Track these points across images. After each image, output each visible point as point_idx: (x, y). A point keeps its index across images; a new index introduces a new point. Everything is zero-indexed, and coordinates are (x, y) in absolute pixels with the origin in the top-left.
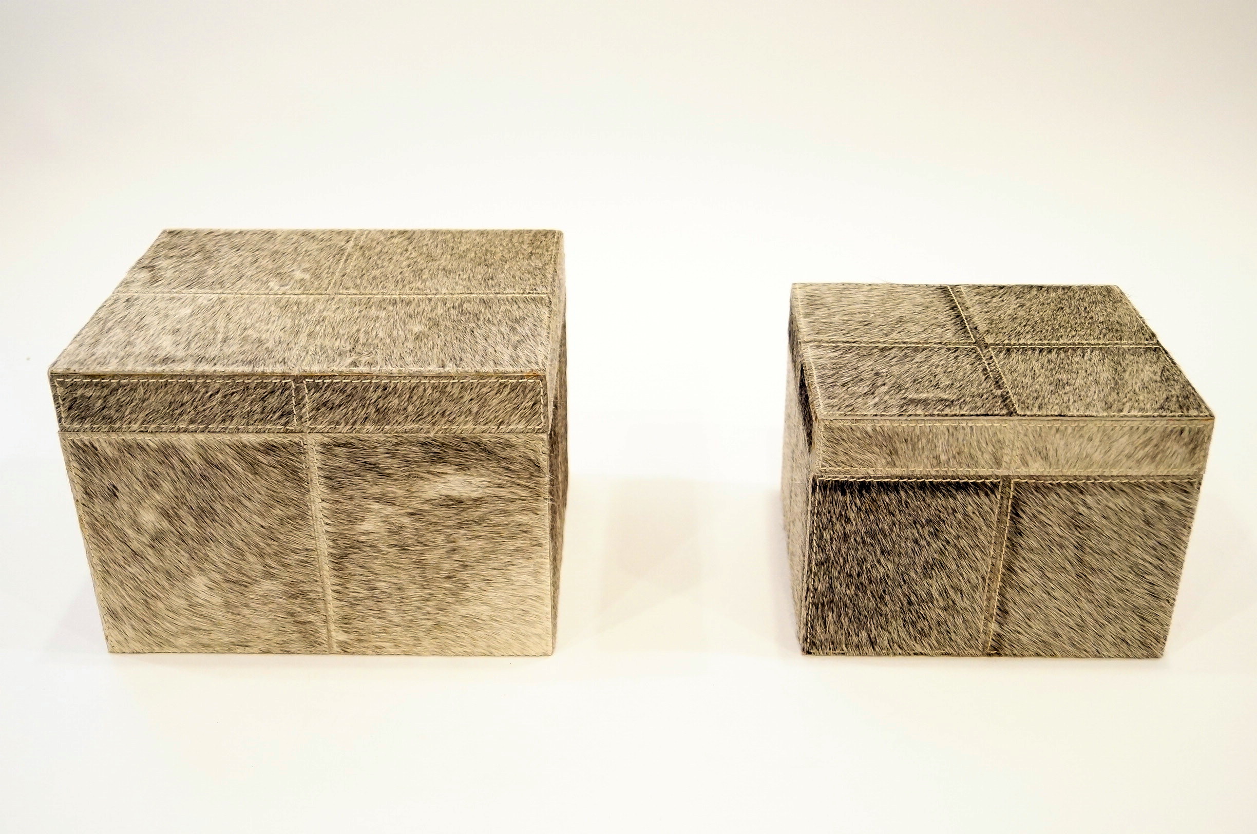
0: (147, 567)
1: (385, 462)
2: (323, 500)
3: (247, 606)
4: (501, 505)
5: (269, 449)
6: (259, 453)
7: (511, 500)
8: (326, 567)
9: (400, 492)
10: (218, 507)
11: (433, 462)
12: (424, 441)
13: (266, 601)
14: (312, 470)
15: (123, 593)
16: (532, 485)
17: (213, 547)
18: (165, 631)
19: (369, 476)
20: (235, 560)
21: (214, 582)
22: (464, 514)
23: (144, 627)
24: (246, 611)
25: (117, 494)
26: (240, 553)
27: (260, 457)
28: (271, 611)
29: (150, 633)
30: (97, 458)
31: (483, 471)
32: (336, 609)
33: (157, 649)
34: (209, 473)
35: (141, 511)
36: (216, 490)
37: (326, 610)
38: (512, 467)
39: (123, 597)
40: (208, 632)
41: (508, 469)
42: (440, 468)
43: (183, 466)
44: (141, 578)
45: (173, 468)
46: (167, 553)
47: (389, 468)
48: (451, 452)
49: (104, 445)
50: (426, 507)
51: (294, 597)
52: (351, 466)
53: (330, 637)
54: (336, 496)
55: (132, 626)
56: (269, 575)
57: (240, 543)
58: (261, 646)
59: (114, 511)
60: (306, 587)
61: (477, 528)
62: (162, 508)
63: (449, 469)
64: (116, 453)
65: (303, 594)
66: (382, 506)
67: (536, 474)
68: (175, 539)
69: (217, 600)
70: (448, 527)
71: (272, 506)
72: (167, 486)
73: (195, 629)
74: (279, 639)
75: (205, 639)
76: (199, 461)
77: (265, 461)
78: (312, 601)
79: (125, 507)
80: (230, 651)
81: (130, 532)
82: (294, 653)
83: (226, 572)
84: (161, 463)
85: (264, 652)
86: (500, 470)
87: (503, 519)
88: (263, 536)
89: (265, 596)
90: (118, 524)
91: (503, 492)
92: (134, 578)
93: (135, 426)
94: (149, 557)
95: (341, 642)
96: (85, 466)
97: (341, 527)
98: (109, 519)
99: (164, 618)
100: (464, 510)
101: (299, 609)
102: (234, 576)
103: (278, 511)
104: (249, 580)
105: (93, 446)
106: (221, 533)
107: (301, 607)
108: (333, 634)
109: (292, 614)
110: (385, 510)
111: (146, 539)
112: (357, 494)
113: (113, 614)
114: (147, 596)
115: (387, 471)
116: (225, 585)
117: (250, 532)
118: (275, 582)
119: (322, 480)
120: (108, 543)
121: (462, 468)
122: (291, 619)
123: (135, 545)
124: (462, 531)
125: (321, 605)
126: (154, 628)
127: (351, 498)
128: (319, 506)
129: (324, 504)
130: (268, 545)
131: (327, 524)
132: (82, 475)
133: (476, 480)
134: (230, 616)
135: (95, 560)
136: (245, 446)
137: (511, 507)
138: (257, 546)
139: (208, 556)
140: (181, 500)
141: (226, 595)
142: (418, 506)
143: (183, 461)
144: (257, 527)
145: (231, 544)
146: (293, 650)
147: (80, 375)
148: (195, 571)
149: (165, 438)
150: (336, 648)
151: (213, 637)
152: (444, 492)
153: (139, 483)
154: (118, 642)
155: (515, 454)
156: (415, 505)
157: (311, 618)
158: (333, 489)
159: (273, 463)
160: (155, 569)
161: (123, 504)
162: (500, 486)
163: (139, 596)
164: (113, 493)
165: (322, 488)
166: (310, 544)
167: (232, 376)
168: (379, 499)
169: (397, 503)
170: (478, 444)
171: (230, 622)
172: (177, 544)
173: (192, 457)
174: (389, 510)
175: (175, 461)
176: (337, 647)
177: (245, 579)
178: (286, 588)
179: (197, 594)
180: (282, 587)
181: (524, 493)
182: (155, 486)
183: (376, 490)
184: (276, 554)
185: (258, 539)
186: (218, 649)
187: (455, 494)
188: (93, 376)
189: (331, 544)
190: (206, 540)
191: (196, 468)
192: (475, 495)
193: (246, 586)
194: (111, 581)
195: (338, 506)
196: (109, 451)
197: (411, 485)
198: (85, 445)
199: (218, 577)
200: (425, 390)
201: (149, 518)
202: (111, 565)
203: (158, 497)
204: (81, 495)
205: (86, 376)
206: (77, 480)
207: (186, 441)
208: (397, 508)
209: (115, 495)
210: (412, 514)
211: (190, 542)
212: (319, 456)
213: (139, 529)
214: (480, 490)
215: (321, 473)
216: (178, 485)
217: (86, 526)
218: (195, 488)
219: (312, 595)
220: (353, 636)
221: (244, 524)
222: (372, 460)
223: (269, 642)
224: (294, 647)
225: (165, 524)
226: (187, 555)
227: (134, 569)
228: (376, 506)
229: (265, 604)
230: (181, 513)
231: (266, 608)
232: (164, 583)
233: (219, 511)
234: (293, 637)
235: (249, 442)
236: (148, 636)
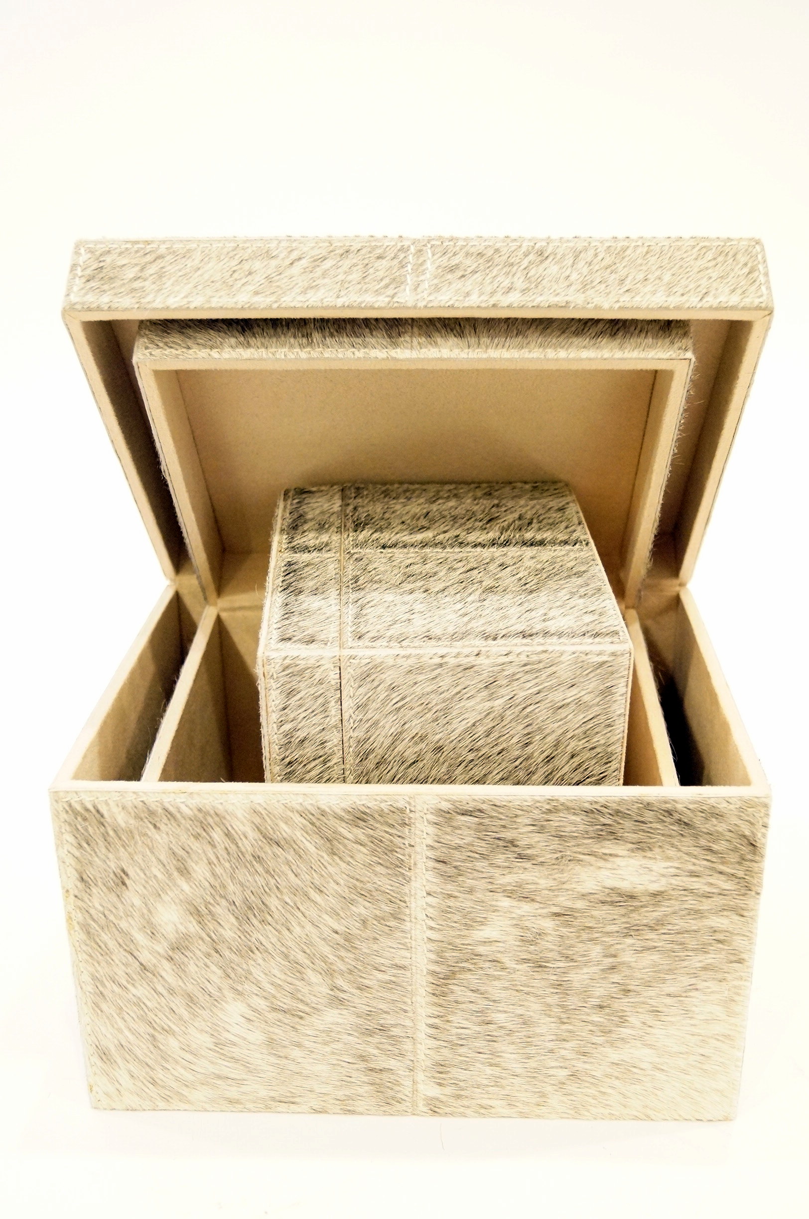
0: (160, 988)
1: (525, 836)
2: (429, 894)
3: (299, 1045)
4: (691, 902)
5: (359, 817)
6: (344, 825)
7: (708, 896)
8: (422, 991)
9: (543, 883)
10: (273, 902)
11: (599, 837)
12: (590, 807)
13: (327, 1039)
14: (417, 848)
15: (121, 1024)
16: (741, 874)
17: (260, 961)
18: (177, 1079)
19: (500, 859)
20: (289, 979)
21: (255, 1010)
22: (635, 915)
23: (147, 1073)
24: (296, 1053)
25: (127, 881)
26: (297, 969)
27: (343, 829)
28: (333, 1053)
29: (154, 1083)
30: (102, 829)
31: (672, 852)
32: (428, 1052)
33: (162, 1104)
34: (269, 850)
35: (159, 906)
36: (273, 877)
37: (414, 1052)
38: (715, 847)
39: (120, 1030)
40: (239, 1082)
41: (710, 850)
42: (609, 847)
43: (227, 842)
44: (148, 1003)
45: (213, 846)
46: (192, 968)
47: (530, 847)
48: (628, 824)
49: (115, 810)
50: (580, 904)
51: (370, 1033)
52: (478, 843)
53: (415, 1091)
54: (450, 888)
55: (130, 1072)
56: (337, 1002)
57: (301, 957)
58: (316, 1104)
59: (120, 905)
60: (389, 1020)
61: (652, 935)
62: (190, 903)
63: (620, 849)
64: (132, 821)
65: (383, 1029)
66: (515, 903)
67: (749, 857)
68: (204, 948)
69: (257, 1037)
70: (608, 934)
71: (352, 902)
72: (200, 870)
73: (219, 1077)
74: (340, 1094)
75: (233, 1092)
76: (252, 834)
77: (350, 836)
78: (395, 1040)
79: (137, 902)
80: (268, 1108)
81: (140, 938)
82: (362, 1114)
83: (274, 997)
84: (197, 837)
85: (316, 1111)
86: (696, 851)
87: (694, 924)
88: (336, 946)
89: (328, 1032)
90: (123, 925)
91: (697, 884)
92: (139, 1003)
94: (164, 974)
95: (432, 1099)
96: (84, 841)
97: (453, 933)
98: (112, 918)
99: (177, 1062)
100: (636, 909)
101: (376, 1052)
102: (288, 1002)
103: (362, 908)
104: (307, 1009)
105: (98, 811)
106: (274, 940)
107: (378, 1048)
108: (421, 1087)
109: (363, 1058)
110: (519, 908)
111: (161, 948)
112: (482, 884)
113: (104, 1055)
114: (154, 1028)
115: (529, 852)
116: (272, 1016)
117: (315, 939)
118: (345, 1012)
119: (432, 864)
120: (106, 952)
121: (641, 847)
122: (362, 1065)
123: (145, 957)
124: (629, 941)
125: (408, 1046)
126: (160, 1075)
127: (471, 891)
128: (422, 902)
129: (430, 899)
130: (341, 958)
131: (432, 928)
132: (77, 854)
133: (660, 866)
134: (273, 1060)
135: (86, 977)
136: (323, 813)
137: (706, 905)
138: (324, 959)
139: (251, 974)
140: (218, 890)
141: (271, 1029)
142: (569, 904)
143: (228, 835)
144: (327, 931)
145: (286, 956)
146: (360, 1109)
148: (229, 994)
150: (422, 1107)
151: (244, 1089)
152: (610, 883)
153: (160, 867)
154: (107, 1094)
155: (722, 827)
156: (564, 901)
157: (392, 1063)
158: (446, 877)
159: (363, 838)
160: (171, 991)
161: (133, 896)
162: (693, 874)
163: (143, 1028)
164: (121, 880)
165: (430, 875)
166: (401, 957)
168: (512, 892)
169: (538, 898)
170: (669, 813)
171: (271, 1069)
172: (208, 955)
173: (242, 827)
174: (526, 908)
175: (217, 835)
176: (424, 1105)
177: (301, 1006)
178: (360, 1021)
179: (227, 1027)
180: (353, 1019)
181: (728, 885)
182: (184, 871)
183: (509, 879)
184: (350, 972)
185: (326, 950)
186: (250, 1106)
187: (625, 886)
189: (433, 957)
190: (249, 950)
191: (247, 846)
192: (654, 887)
193: (301, 1018)
194: (104, 1006)
195: (451, 902)
196: (122, 819)
197: (562, 873)
198: (87, 810)
199: (262, 1004)
201: (170, 917)
202: (107, 983)
203: (186, 887)
204: (73, 882)
206: (70, 860)
208: (537, 905)
209: (124, 884)
210: (557, 915)
211: (227, 953)
212: (431, 830)
213: (153, 934)
214: (664, 881)
215: (430, 854)
216: (219, 870)
217: (77, 927)
218: (242, 875)
219: (396, 1031)
220: (448, 1090)
221: (309, 927)
222: (508, 835)
223: (326, 1098)
224: (360, 1105)
225: (193, 927)
226: (219, 972)
227: (141, 991)
228: (505, 903)
229: (326, 1043)
230: (218, 910)
231: (328, 1049)
232: (182, 1011)
233: (273, 909)
234: (361, 1091)
235: (330, 807)
236: (151, 1086)
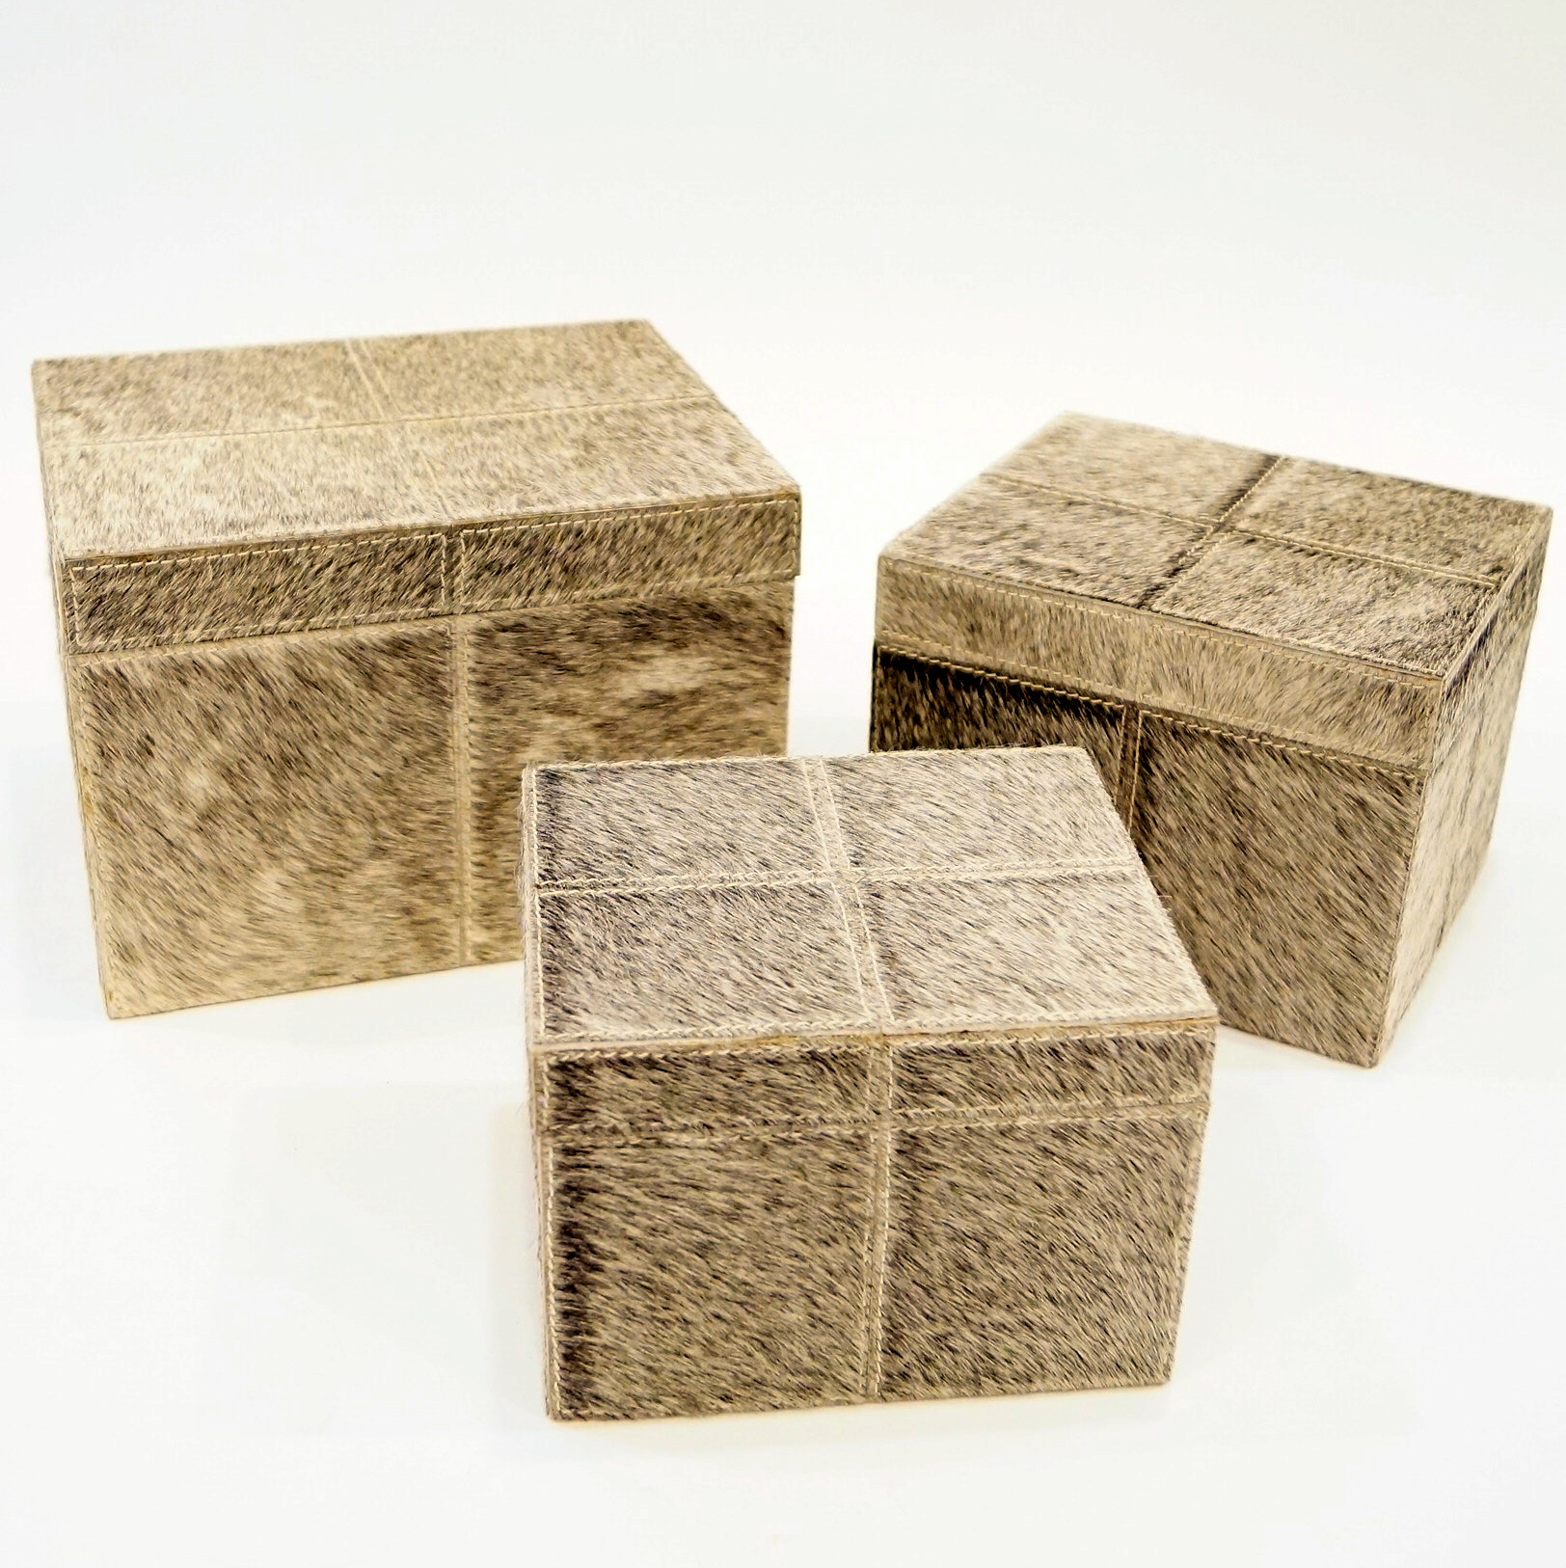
0: (189, 866)
1: (567, 647)
2: (471, 720)
3: (340, 908)
4: (726, 696)
5: (398, 647)
6: (385, 656)
7: (741, 688)
8: (467, 827)
9: (585, 693)
10: (311, 752)
11: (636, 640)
12: (628, 609)
13: (370, 895)
14: (460, 674)
15: (146, 916)
16: (772, 661)
17: (298, 819)
18: (208, 968)
19: (542, 673)
20: (327, 834)
21: (292, 874)
22: (675, 717)
23: (174, 967)
24: (337, 917)
25: (152, 749)
26: (338, 822)
27: (383, 662)
28: (376, 911)
29: (182, 976)
30: (125, 694)
31: (706, 647)
32: (476, 893)
33: (190, 1001)
34: (305, 696)
35: (189, 774)
36: (311, 723)
37: (461, 897)
38: (746, 636)
39: (144, 922)
40: (275, 960)
41: (740, 640)
42: (646, 650)
43: (262, 692)
44: (176, 886)
45: (248, 698)
46: (224, 836)
47: (572, 657)
48: (664, 622)
49: (139, 669)
50: (621, 713)
51: (414, 881)
52: (519, 660)
53: (463, 938)
54: (492, 711)
55: (155, 967)
56: (379, 852)
57: (341, 808)
58: (359, 972)
59: (144, 779)
60: (435, 863)
61: (692, 736)
62: (223, 765)
63: (657, 651)
64: (157, 679)
65: (427, 876)
66: (557, 719)
67: (780, 642)
68: (236, 811)
69: (295, 905)
70: (651, 739)
71: (393, 739)
72: (233, 727)
73: (257, 958)
74: (383, 956)
75: (269, 973)
76: (289, 679)
77: (389, 667)
78: (440, 885)
79: (163, 770)
80: (307, 987)
81: (167, 811)
82: (407, 974)
83: (314, 857)
84: (229, 689)
85: (360, 980)
86: (727, 642)
87: (730, 719)
88: (376, 791)
89: (368, 887)
90: (148, 799)
91: (731, 677)
92: (164, 886)
93: (193, 634)
94: (193, 848)
95: (479, 946)
96: (104, 710)
97: (496, 759)
98: (135, 793)
99: (207, 948)
100: (675, 711)
101: (420, 902)
102: (324, 860)
103: (403, 746)
104: (349, 865)
105: (121, 675)
106: (312, 793)
107: (423, 897)
108: (469, 934)
109: (408, 911)
110: (562, 723)
111: (189, 819)
112: (525, 703)
113: (125, 953)
114: (183, 914)
115: (570, 663)
116: (310, 879)
117: (357, 786)
118: (388, 862)
119: (473, 688)
120: (128, 832)
121: (678, 645)
122: (406, 920)
123: (172, 832)
124: (670, 744)
125: (454, 890)
126: (189, 966)
127: (514, 711)
128: (465, 730)
129: (473, 726)
130: (383, 803)
131: (475, 757)
132: (97, 725)
133: (696, 663)
134: (313, 928)
135: (105, 866)
136: (362, 647)
137: (740, 698)
138: (366, 805)
139: (287, 833)
140: (253, 745)
141: (309, 893)
142: (610, 713)
143: (263, 683)
144: (369, 777)
145: (325, 810)
146: (408, 970)
147: (111, 558)
148: (264, 861)
149: (237, 647)
150: (470, 957)
151: (283, 967)
152: (651, 685)
153: (189, 728)
154: (129, 999)
155: (750, 616)
156: (605, 710)
157: (437, 912)
158: (489, 700)
159: (403, 668)
160: (201, 867)
161: (158, 767)
162: (727, 667)
163: (170, 916)
164: (146, 747)
165: (471, 701)
166: (446, 792)
167: (353, 537)
168: (555, 707)
169: (580, 711)
170: (702, 606)
171: (309, 939)
172: (241, 820)
173: (277, 673)
174: (568, 723)
175: (251, 685)
176: (474, 953)
177: (341, 863)
178: (404, 870)
179: (262, 899)
180: (397, 869)
181: (759, 675)
182: (215, 728)
183: (550, 695)
184: (393, 817)
185: (367, 796)
186: (288, 985)
187: (663, 687)
188: (132, 559)
189: (477, 788)
190: (283, 809)
191: (282, 693)
192: (691, 685)
193: (341, 876)
194: (126, 897)
195: (494, 727)
196: (146, 679)
197: (603, 681)
198: (108, 673)
199: (300, 866)
200: (636, 531)
201: (200, 783)
202: (131, 870)
203: (217, 746)
204: (89, 755)
205: (121, 559)
206: (89, 734)
207: (270, 649)
208: (578, 718)
209: (150, 753)
210: (599, 726)
211: (262, 815)
212: (471, 651)
213: (180, 802)
214: (700, 677)
215: (470, 677)
216: (252, 722)
217: (96, 809)
218: (279, 725)
219: (441, 876)
220: (498, 933)
221: (348, 773)
222: (550, 648)
223: (370, 962)
224: (407, 964)
225: (225, 790)
226: (254, 837)
227: (168, 873)
228: (548, 720)
229: (369, 900)
230: (252, 768)
231: (371, 907)
232: (214, 889)
233: (310, 757)
234: (406, 948)
235: (369, 640)
236: (177, 981)
